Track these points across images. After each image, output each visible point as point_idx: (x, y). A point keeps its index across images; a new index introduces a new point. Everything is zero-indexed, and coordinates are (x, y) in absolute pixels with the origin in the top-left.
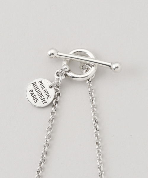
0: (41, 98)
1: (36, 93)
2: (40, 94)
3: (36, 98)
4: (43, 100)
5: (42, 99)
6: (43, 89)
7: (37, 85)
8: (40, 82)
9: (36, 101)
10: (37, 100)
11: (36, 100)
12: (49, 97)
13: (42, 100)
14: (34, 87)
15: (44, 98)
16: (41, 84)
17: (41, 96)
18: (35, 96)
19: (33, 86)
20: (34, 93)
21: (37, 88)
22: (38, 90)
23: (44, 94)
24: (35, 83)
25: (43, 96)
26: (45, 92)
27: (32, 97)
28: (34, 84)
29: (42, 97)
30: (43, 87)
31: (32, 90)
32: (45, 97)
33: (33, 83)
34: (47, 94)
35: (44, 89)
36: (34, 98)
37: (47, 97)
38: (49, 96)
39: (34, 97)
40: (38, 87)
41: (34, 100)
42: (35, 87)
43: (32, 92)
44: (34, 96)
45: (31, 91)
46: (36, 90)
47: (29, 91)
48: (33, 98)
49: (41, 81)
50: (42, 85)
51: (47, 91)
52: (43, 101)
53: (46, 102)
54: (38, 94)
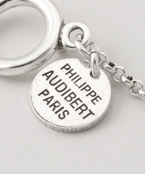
0: (74, 104)
1: (58, 97)
2: (69, 95)
3: (63, 108)
4: (82, 108)
5: (80, 108)
6: (77, 83)
7: (57, 76)
8: (64, 67)
9: (62, 116)
10: (66, 113)
11: (61, 112)
12: (98, 99)
13: (80, 111)
14: (50, 82)
15: (84, 105)
16: (70, 72)
17: (75, 102)
18: (57, 104)
19: (47, 79)
20: (52, 97)
21: (58, 85)
22: (63, 87)
23: (81, 94)
24: (52, 72)
25: (79, 99)
26: (84, 88)
27: (50, 107)
28: (48, 75)
29: (78, 102)
30: (75, 77)
31: (46, 90)
32: (87, 100)
33: (45, 74)
34: (90, 94)
35: (79, 83)
36: (57, 109)
37: (92, 101)
38: (96, 98)
39: (55, 107)
40: (61, 80)
41: (56, 113)
42: (53, 82)
43: (46, 95)
44: (53, 105)
45: (45, 92)
46: (56, 89)
47: (39, 95)
48: (53, 110)
49: (67, 65)
50: (73, 75)
51: (88, 86)
52: (83, 111)
53: (91, 113)
54: (65, 98)
